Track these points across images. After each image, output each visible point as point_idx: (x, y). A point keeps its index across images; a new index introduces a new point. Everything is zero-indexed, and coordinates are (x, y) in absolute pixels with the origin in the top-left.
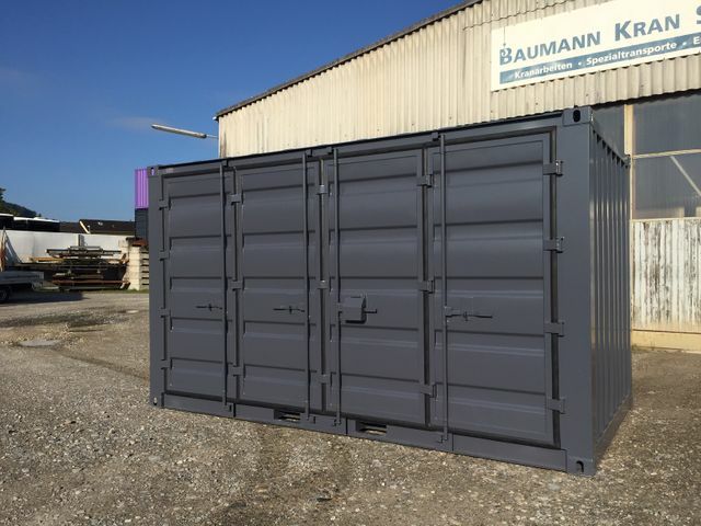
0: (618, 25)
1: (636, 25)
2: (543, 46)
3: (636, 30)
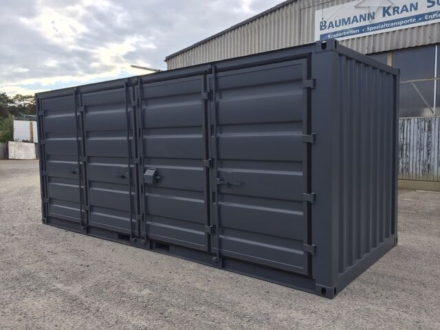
0: (384, 8)
3: (394, 11)
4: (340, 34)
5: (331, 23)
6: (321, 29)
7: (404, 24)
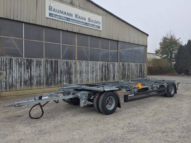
0: (76, 14)
1: (79, 16)
2: (60, 11)
3: (79, 18)
4: (59, 17)
5: (54, 9)
6: (49, 10)
7: (82, 24)
